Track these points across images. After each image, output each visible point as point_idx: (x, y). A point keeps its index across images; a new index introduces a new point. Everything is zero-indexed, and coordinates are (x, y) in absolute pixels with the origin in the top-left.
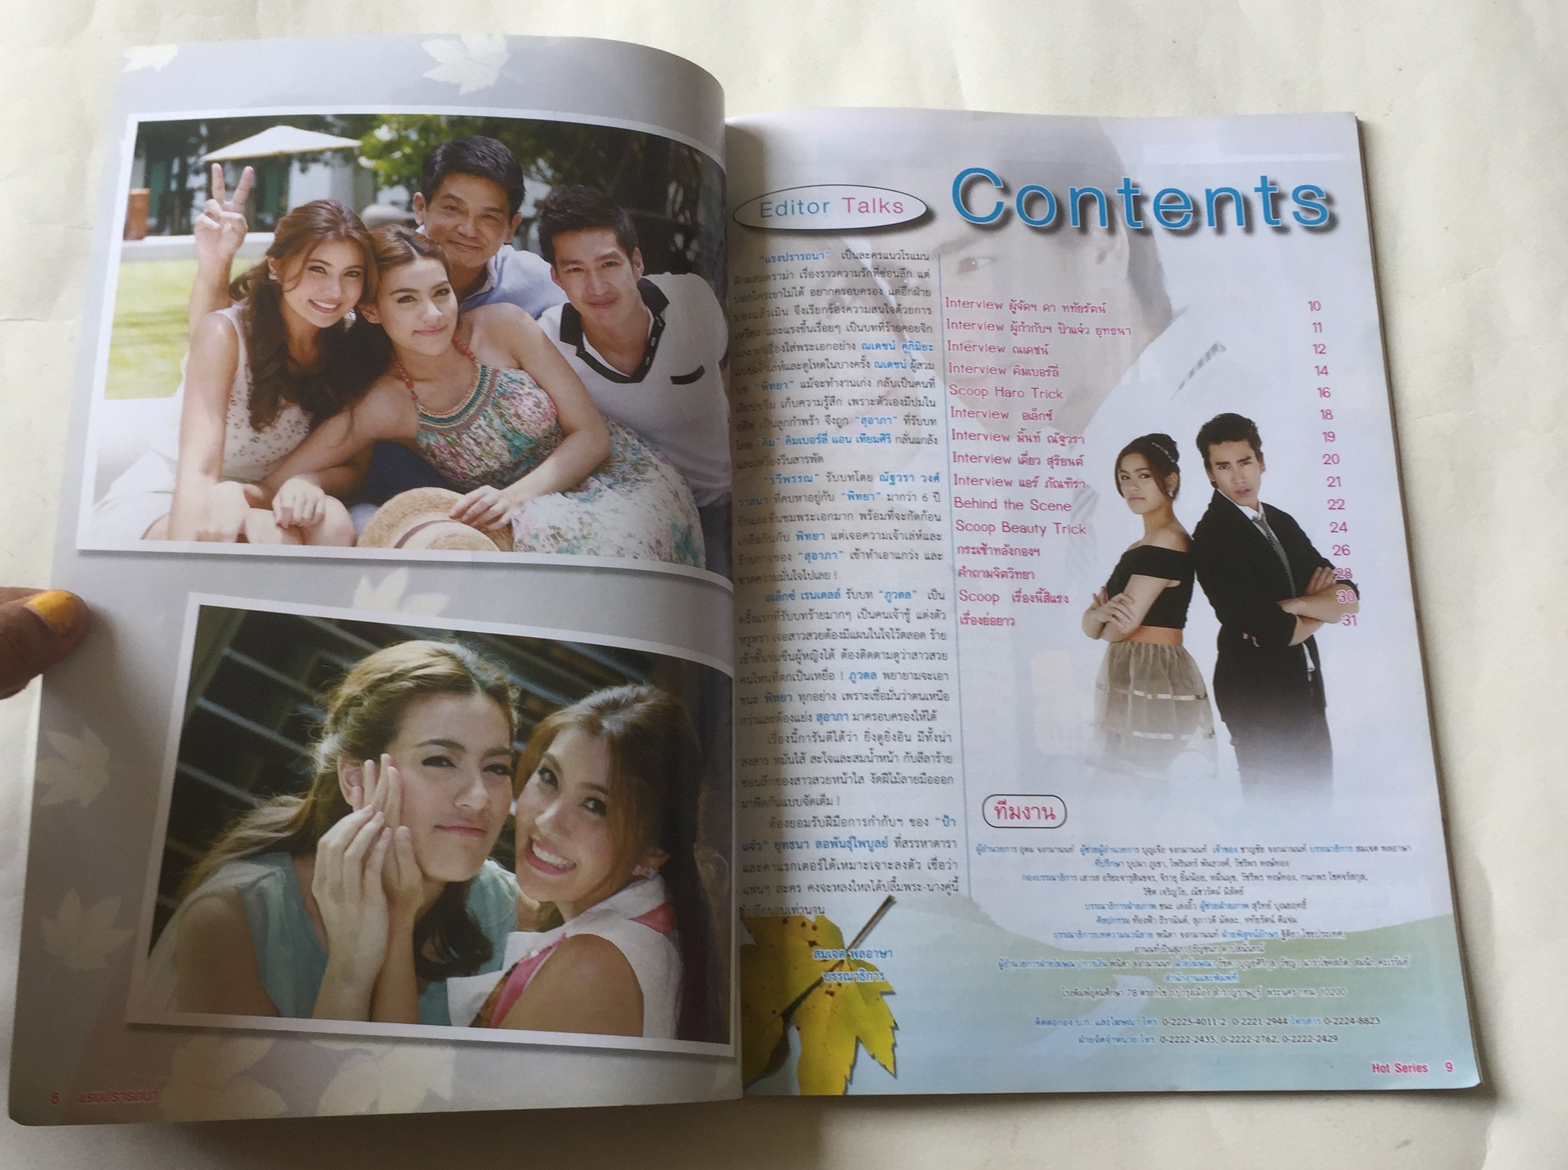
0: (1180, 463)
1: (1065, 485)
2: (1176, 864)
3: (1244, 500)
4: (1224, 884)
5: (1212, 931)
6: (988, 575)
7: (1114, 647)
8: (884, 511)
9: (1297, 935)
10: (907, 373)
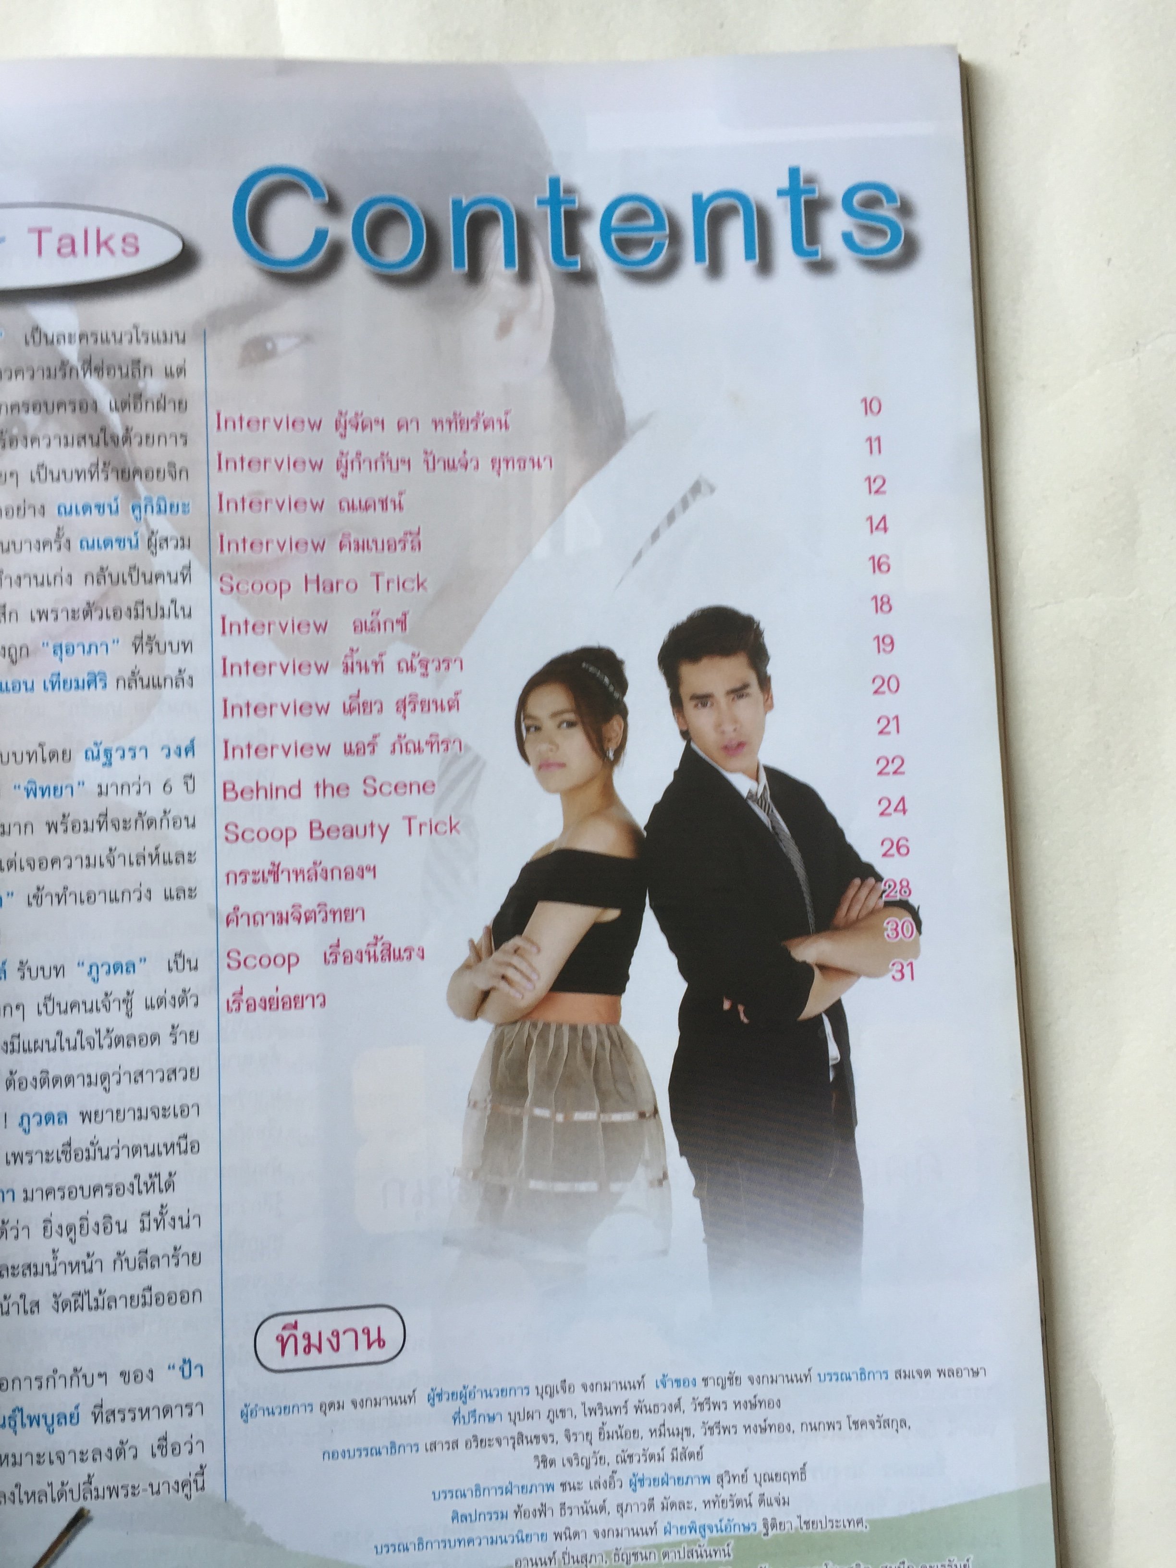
0: (629, 699)
1: (427, 749)
2: (592, 1411)
3: (735, 762)
4: (669, 1442)
5: (647, 1525)
6: (281, 919)
7: (502, 1033)
8: (92, 816)
9: (788, 1526)
10: (140, 556)
